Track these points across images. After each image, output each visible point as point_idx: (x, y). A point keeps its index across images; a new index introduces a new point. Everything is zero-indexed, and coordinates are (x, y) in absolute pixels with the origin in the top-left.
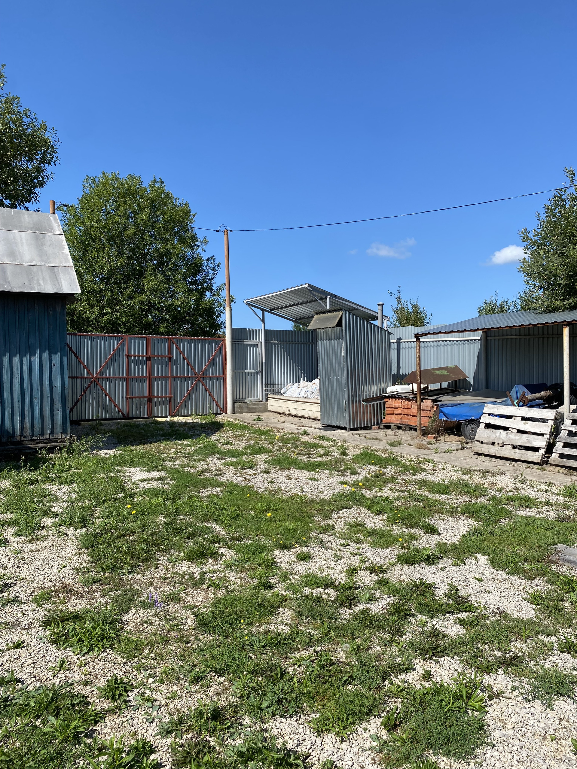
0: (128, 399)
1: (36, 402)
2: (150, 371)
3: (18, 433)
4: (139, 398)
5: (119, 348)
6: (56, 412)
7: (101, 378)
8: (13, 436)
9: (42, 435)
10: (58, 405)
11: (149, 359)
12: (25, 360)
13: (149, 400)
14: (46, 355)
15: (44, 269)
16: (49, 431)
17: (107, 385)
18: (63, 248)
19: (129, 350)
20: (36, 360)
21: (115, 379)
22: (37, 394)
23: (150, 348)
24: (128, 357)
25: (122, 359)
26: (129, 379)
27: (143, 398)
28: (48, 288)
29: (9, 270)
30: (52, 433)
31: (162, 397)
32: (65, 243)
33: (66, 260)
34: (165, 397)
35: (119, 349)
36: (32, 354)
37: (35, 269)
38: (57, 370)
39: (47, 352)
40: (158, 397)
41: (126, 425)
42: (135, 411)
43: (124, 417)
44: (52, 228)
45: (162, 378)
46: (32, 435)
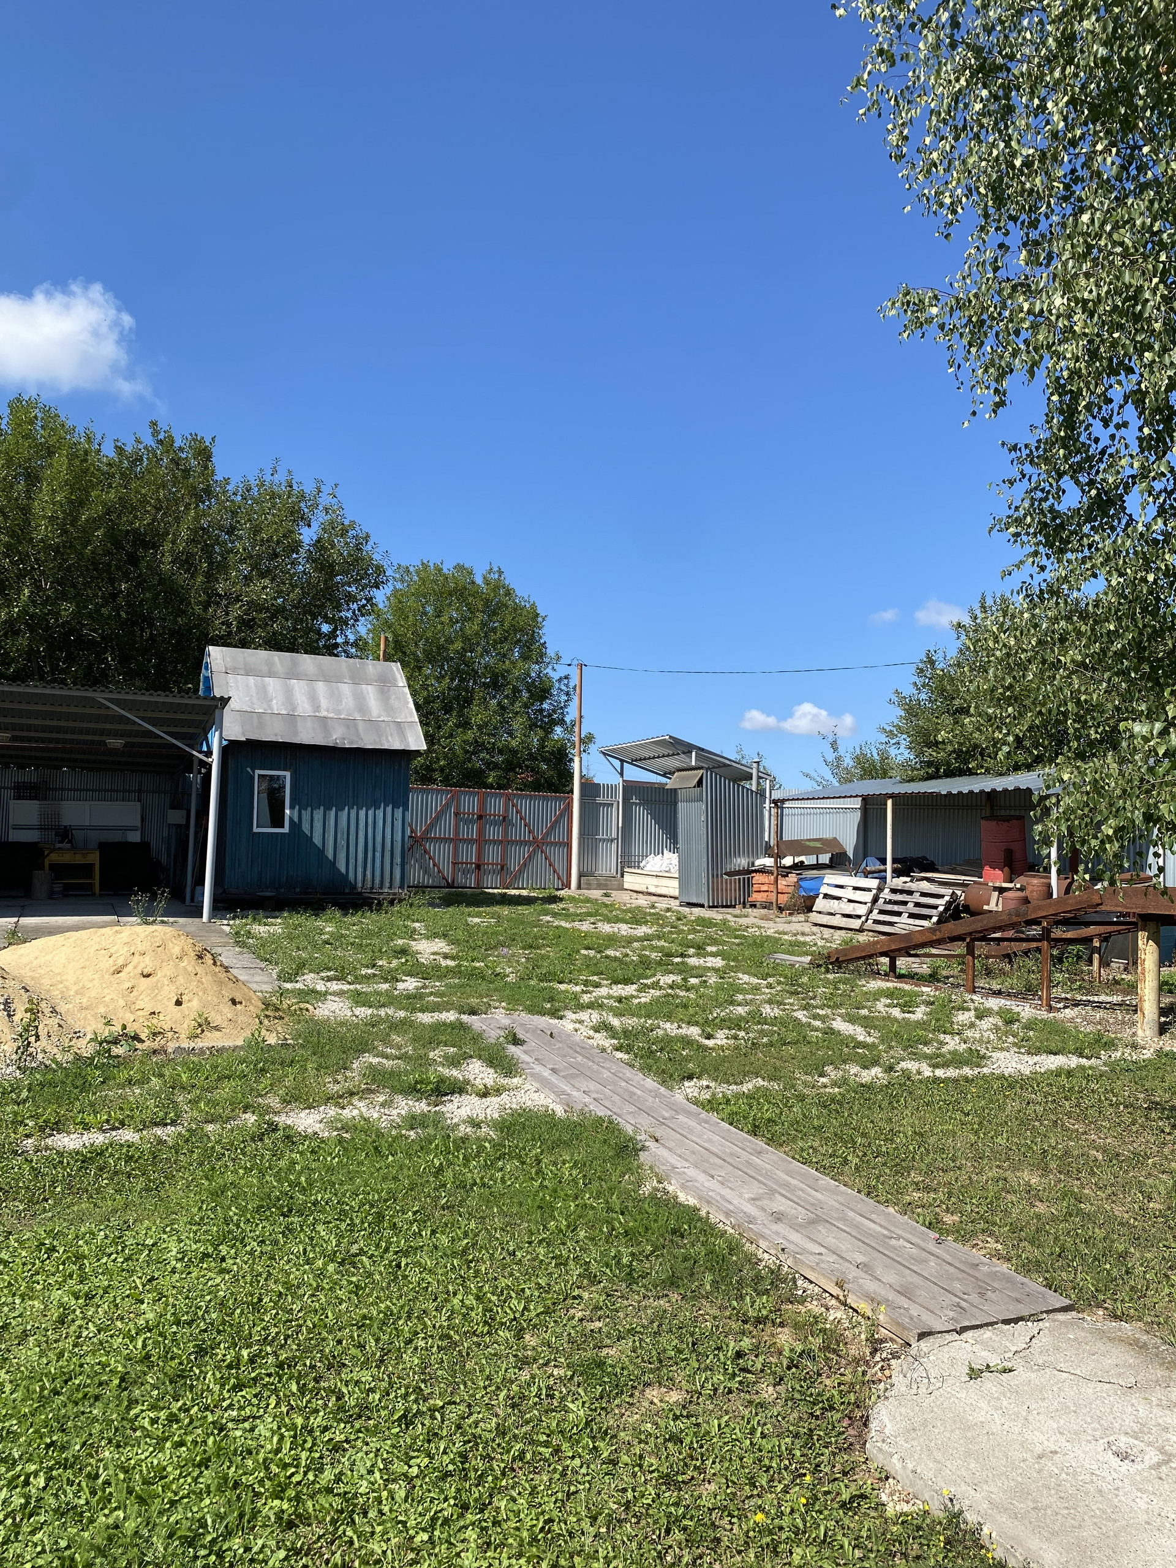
0: (454, 864)
1: (378, 855)
2: (481, 832)
3: (360, 885)
4: (467, 863)
5: (447, 803)
6: (395, 866)
7: (426, 837)
8: (354, 887)
9: (381, 888)
10: (398, 860)
11: (480, 817)
12: (370, 813)
13: (478, 867)
14: (389, 809)
15: (392, 725)
16: (388, 885)
17: (431, 847)
18: (408, 703)
19: (458, 806)
20: (380, 813)
21: (440, 840)
22: (379, 848)
23: (482, 804)
24: (457, 814)
25: (450, 818)
26: (456, 841)
27: (471, 864)
28: (397, 745)
29: (361, 725)
30: (390, 888)
31: (493, 864)
32: (409, 696)
33: (411, 715)
34: (497, 865)
35: (448, 805)
36: (377, 807)
37: (383, 725)
38: (398, 824)
39: (391, 806)
40: (488, 864)
41: (450, 893)
42: (460, 879)
43: (449, 886)
44: (395, 680)
45: (494, 842)
46: (372, 888)
